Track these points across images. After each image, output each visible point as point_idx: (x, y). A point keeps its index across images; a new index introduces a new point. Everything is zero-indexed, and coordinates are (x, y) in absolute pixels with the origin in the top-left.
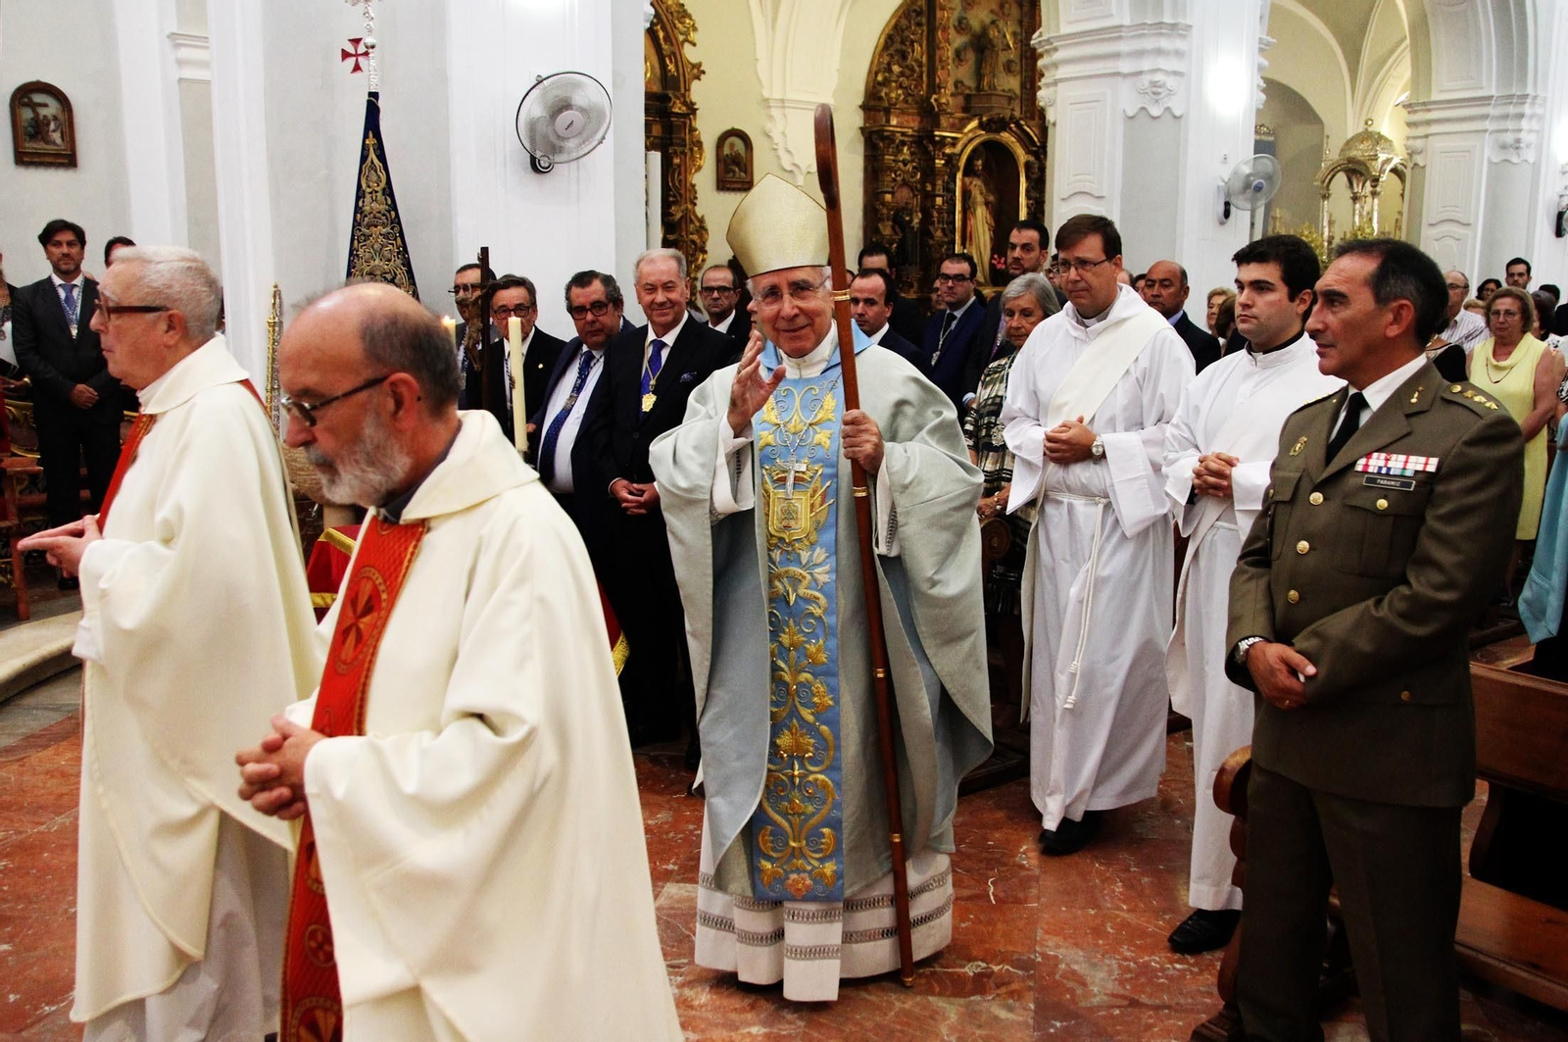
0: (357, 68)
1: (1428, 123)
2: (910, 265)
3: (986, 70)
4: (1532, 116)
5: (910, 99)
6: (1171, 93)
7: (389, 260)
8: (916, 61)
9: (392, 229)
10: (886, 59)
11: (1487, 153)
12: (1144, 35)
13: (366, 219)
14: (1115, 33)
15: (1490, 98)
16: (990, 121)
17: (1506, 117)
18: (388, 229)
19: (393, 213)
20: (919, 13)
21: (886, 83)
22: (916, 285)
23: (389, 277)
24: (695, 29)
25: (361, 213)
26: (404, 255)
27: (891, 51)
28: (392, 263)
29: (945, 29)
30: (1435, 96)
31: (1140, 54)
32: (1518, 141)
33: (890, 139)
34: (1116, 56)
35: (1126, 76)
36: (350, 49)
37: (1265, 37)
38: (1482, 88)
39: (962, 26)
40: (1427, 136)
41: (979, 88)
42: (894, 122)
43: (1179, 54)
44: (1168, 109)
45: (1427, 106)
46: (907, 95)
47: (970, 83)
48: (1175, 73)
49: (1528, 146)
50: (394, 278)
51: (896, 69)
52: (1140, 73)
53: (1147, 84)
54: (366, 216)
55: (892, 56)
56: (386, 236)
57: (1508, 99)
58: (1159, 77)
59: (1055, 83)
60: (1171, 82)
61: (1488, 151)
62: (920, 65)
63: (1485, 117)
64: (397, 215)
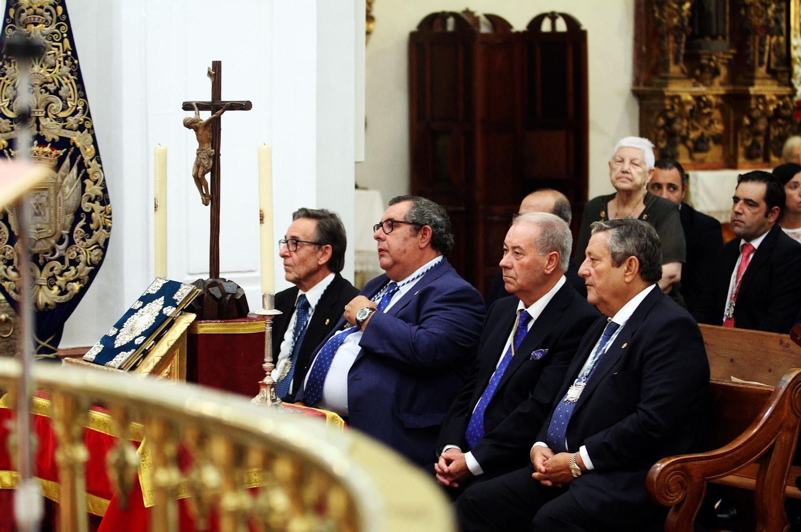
2: (714, 37)
7: (53, 67)
9: (58, 27)
13: (24, 15)
18: (53, 28)
19: (60, 9)
22: (724, 71)
23: (52, 87)
25: (16, 8)
26: (72, 61)
28: (56, 69)
50: (58, 89)
54: (23, 11)
56: (50, 37)
64: (65, 12)
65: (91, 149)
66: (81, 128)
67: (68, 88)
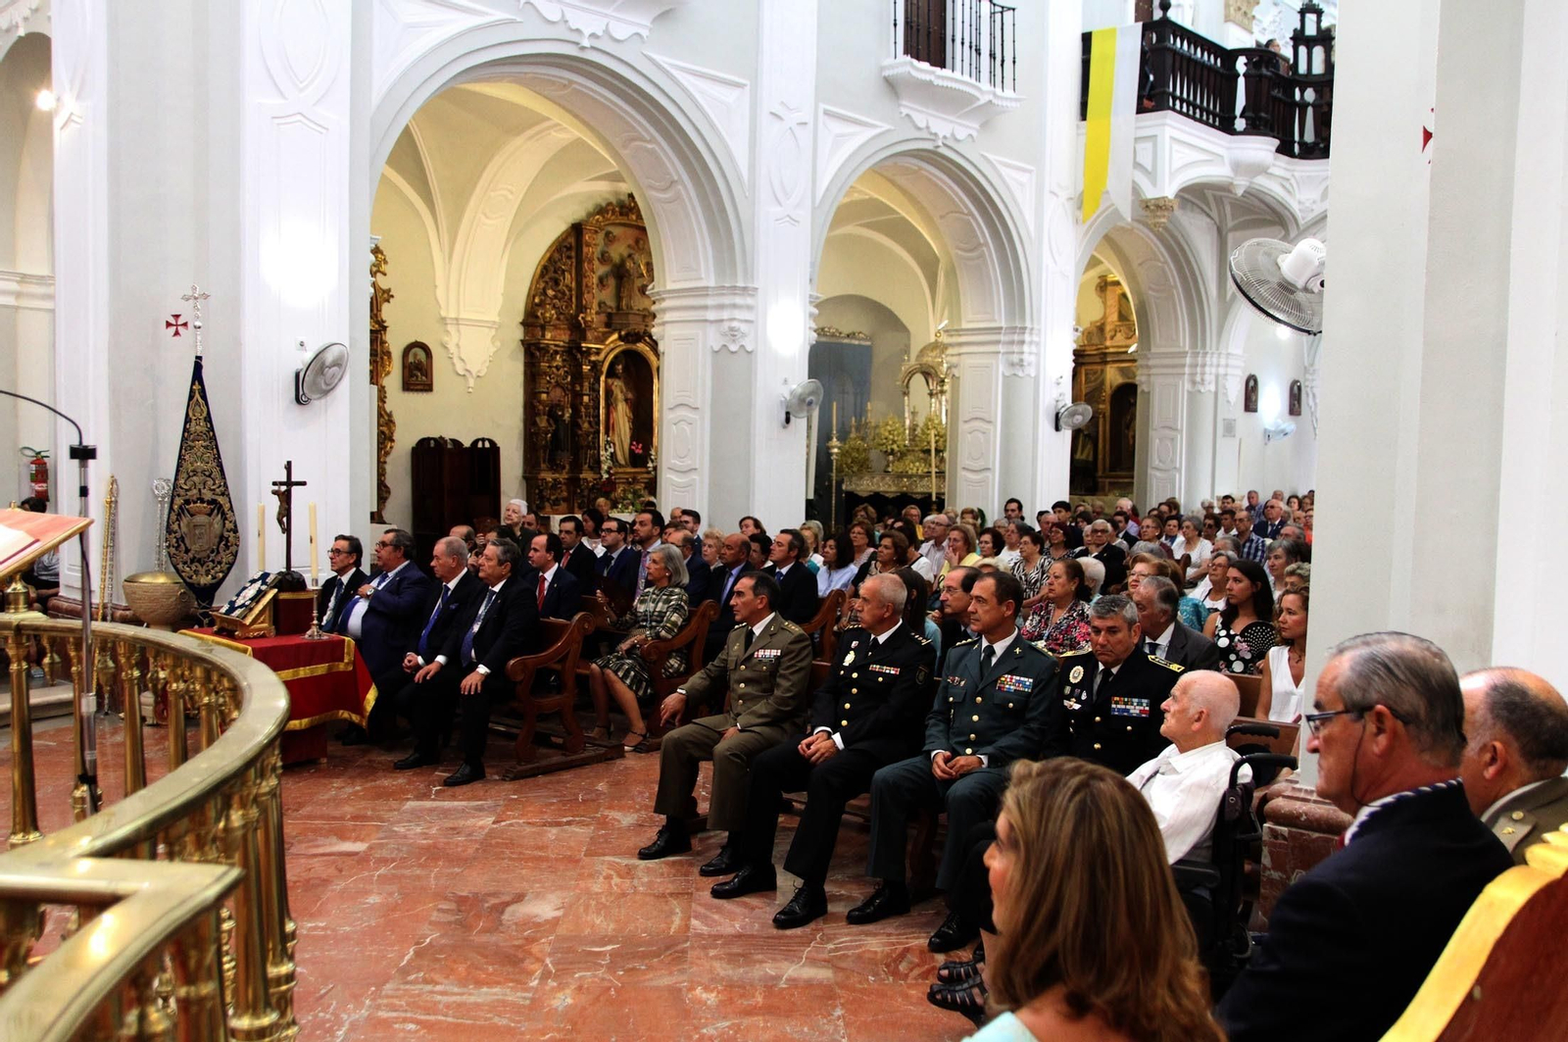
0: (177, 333)
1: (961, 344)
2: (563, 450)
3: (625, 294)
4: (1031, 343)
5: (562, 317)
6: (744, 335)
7: (208, 463)
8: (567, 286)
9: (210, 443)
10: (542, 285)
11: (1001, 368)
12: (723, 294)
13: (191, 436)
14: (703, 292)
15: (1001, 328)
16: (627, 335)
17: (1012, 343)
18: (207, 443)
19: (211, 433)
20: (569, 249)
21: (541, 304)
22: (567, 467)
23: (207, 474)
24: (386, 262)
25: (188, 432)
26: (218, 459)
27: (547, 278)
29: (590, 261)
30: (965, 326)
31: (721, 307)
32: (1022, 360)
33: (545, 350)
34: (705, 308)
35: (712, 322)
36: (173, 321)
37: (815, 294)
38: (995, 321)
39: (604, 258)
40: (960, 354)
41: (619, 308)
42: (548, 335)
43: (749, 308)
44: (742, 346)
45: (959, 332)
46: (559, 314)
47: (611, 303)
48: (746, 321)
49: (1029, 364)
50: (211, 474)
51: (550, 293)
52: (722, 321)
53: (726, 329)
54: (191, 434)
55: (546, 282)
56: (206, 447)
57: (1012, 330)
58: (735, 324)
59: (664, 324)
60: (743, 327)
61: (1002, 368)
62: (570, 290)
63: (998, 342)
64: (214, 435)
65: (228, 505)
66: (223, 494)
67: (216, 473)
